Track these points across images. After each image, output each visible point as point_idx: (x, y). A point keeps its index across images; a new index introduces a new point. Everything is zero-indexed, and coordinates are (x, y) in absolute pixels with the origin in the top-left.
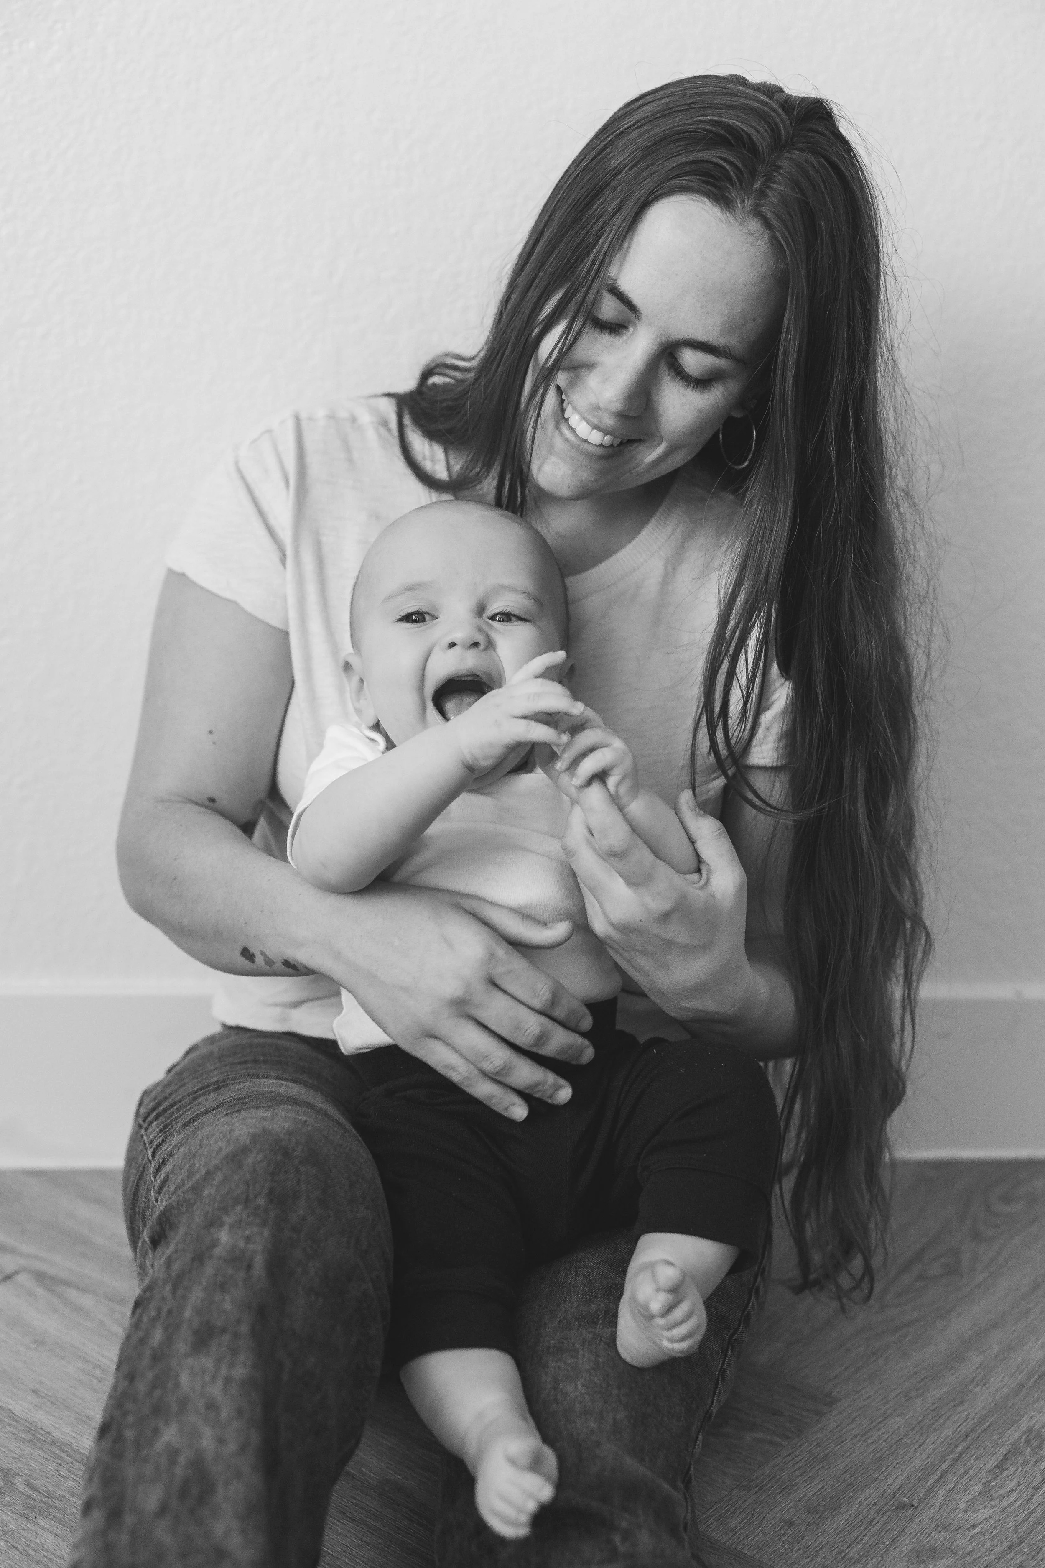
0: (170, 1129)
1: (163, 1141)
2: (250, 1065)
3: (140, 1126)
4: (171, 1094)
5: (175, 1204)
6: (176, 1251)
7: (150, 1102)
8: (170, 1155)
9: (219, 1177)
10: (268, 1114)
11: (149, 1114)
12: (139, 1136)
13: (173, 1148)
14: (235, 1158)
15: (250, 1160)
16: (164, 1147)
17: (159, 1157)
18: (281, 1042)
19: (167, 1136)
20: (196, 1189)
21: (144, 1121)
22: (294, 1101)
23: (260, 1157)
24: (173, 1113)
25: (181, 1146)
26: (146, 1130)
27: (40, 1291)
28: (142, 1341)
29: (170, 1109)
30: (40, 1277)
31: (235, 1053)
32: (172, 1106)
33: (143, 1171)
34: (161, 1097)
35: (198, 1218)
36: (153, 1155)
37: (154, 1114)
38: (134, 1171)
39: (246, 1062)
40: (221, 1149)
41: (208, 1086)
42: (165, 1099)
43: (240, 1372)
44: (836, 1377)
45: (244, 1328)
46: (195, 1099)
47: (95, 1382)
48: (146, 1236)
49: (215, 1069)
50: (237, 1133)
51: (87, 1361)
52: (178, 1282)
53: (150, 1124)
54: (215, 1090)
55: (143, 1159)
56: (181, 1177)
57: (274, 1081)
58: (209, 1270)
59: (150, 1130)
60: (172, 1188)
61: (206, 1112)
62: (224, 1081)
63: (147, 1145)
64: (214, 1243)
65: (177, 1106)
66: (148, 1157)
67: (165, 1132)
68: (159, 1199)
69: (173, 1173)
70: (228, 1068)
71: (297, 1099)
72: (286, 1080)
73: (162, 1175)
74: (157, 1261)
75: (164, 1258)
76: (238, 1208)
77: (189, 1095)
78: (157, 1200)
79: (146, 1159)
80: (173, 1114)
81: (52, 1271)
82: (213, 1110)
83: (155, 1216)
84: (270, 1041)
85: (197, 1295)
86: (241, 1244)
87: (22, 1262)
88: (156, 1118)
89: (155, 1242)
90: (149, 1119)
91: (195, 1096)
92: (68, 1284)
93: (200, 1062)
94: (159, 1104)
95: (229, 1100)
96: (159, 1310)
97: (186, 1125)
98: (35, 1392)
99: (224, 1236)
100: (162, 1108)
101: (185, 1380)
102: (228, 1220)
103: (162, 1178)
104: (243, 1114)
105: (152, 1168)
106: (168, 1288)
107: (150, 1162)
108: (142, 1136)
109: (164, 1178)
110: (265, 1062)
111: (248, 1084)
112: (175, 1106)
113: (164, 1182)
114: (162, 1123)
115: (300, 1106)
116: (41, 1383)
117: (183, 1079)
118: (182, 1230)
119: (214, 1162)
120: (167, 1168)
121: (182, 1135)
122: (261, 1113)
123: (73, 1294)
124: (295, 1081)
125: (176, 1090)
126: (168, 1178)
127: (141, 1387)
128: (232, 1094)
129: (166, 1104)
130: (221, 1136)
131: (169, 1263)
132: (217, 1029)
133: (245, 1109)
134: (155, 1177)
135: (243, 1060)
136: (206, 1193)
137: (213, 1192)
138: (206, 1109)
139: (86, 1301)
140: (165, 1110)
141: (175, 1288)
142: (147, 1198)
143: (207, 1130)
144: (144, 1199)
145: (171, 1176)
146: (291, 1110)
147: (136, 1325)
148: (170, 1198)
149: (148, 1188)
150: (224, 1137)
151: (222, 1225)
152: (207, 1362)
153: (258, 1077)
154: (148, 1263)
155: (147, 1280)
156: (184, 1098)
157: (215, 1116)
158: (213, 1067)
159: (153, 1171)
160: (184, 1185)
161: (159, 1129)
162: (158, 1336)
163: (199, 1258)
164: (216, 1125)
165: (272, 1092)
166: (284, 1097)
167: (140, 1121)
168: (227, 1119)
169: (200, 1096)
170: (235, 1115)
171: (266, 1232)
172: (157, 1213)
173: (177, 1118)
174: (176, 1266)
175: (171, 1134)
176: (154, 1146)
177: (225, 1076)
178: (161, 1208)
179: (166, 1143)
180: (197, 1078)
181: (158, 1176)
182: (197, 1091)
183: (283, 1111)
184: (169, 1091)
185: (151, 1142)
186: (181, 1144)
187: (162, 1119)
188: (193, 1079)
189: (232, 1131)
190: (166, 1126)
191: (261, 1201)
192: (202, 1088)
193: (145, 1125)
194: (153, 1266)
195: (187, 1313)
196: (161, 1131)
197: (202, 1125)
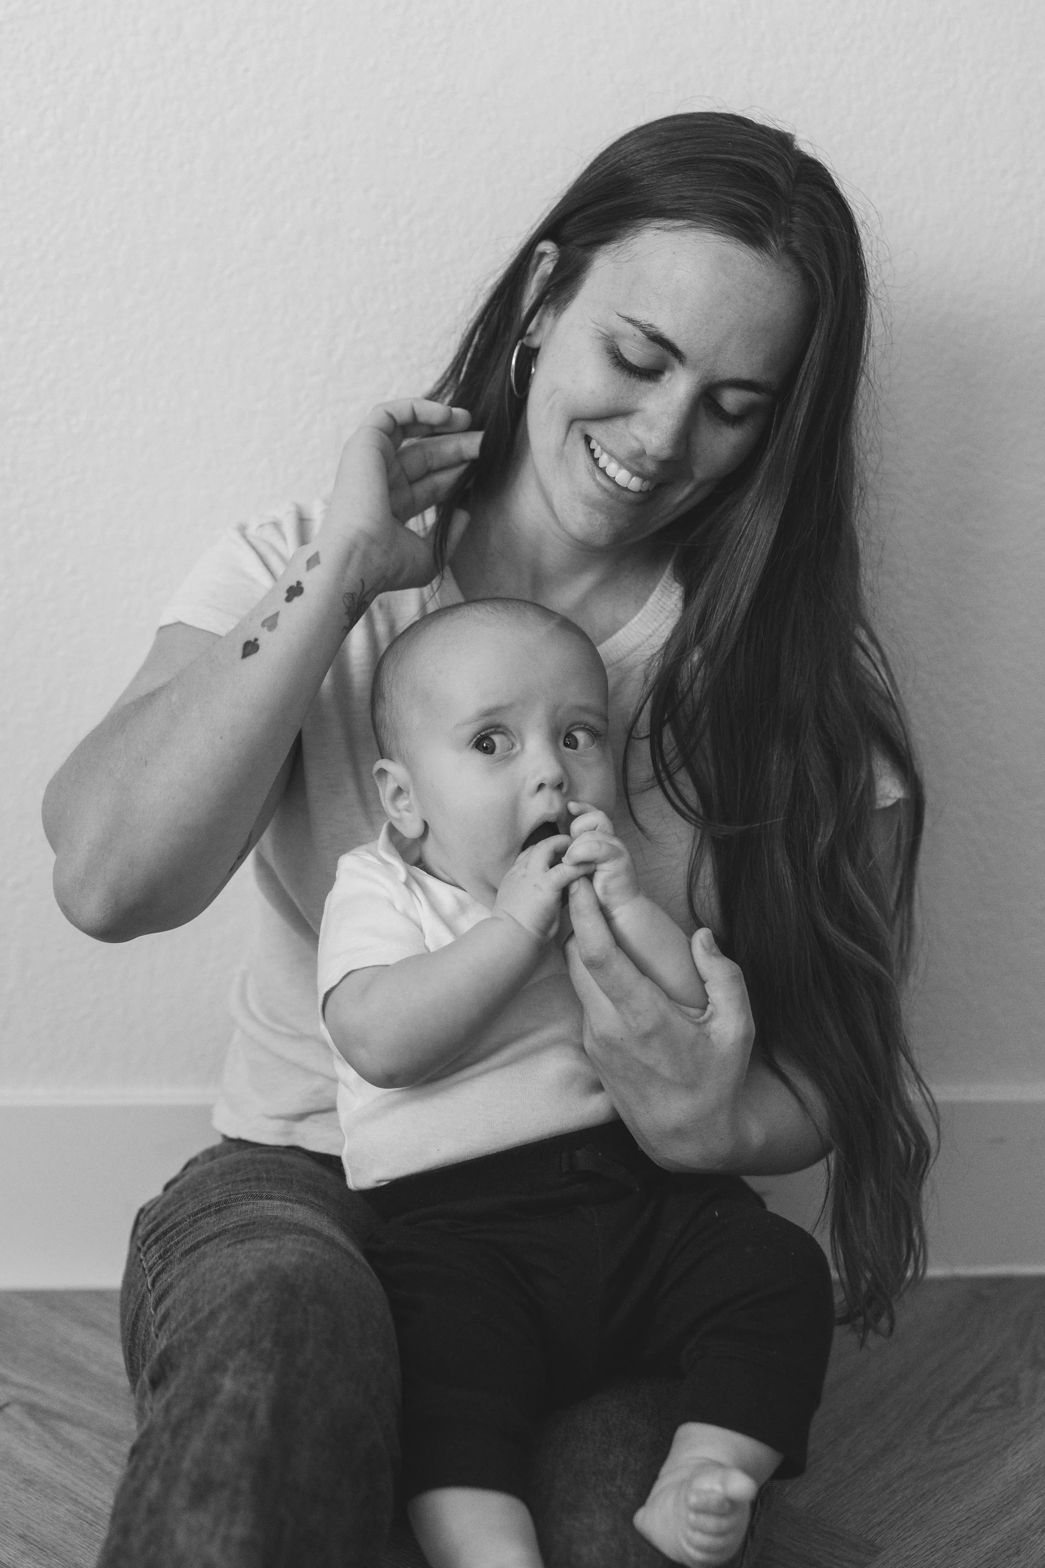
0: (169, 1256)
1: (163, 1270)
2: (253, 1184)
3: (139, 1249)
4: (170, 1215)
5: (176, 1344)
6: (176, 1395)
7: (149, 1223)
8: (171, 1286)
9: (223, 1318)
10: (273, 1246)
11: (148, 1235)
12: (138, 1260)
13: (174, 1279)
14: (240, 1299)
15: (255, 1299)
16: (164, 1276)
17: (160, 1286)
18: (286, 1158)
19: (167, 1264)
20: (200, 1329)
21: (143, 1243)
22: (301, 1229)
23: (266, 1296)
24: (173, 1237)
25: (182, 1278)
26: (145, 1254)
27: (31, 1425)
28: (138, 1493)
29: (169, 1232)
30: (32, 1410)
31: (238, 1170)
32: (172, 1228)
33: (143, 1300)
34: (160, 1219)
35: (201, 1361)
36: (153, 1285)
37: (153, 1237)
38: (132, 1298)
39: (248, 1180)
40: (225, 1286)
41: (209, 1207)
42: (165, 1220)
43: (239, 1531)
44: (879, 1524)
45: (245, 1485)
46: (195, 1221)
47: (86, 1526)
48: (145, 1376)
49: (216, 1188)
50: (241, 1269)
51: (76, 1502)
52: (177, 1429)
53: (149, 1248)
54: (217, 1212)
55: (142, 1286)
56: (183, 1314)
57: (278, 1203)
58: (211, 1418)
59: (149, 1255)
60: (173, 1326)
61: (208, 1240)
62: (226, 1202)
63: (146, 1272)
64: (217, 1390)
65: (178, 1229)
66: (147, 1286)
67: (165, 1259)
68: (160, 1336)
69: (174, 1308)
70: (229, 1186)
71: (304, 1226)
72: (290, 1201)
73: (162, 1309)
74: (156, 1404)
75: (163, 1401)
76: (242, 1353)
77: (189, 1216)
78: (157, 1336)
79: (145, 1287)
80: (172, 1239)
81: (44, 1403)
82: (216, 1237)
83: (155, 1356)
84: (273, 1156)
85: (197, 1445)
86: (244, 1391)
87: (13, 1392)
88: (156, 1241)
89: (156, 1383)
90: (148, 1242)
91: (196, 1217)
92: (60, 1417)
93: (200, 1179)
94: (158, 1226)
95: (231, 1226)
96: (156, 1459)
97: (187, 1253)
98: (23, 1537)
99: (228, 1384)
100: (161, 1230)
101: (181, 1538)
102: (232, 1365)
103: (162, 1311)
104: (248, 1245)
105: (151, 1299)
106: (166, 1437)
107: (150, 1291)
108: (141, 1261)
109: (164, 1313)
110: (268, 1180)
111: (251, 1206)
112: (175, 1228)
113: (165, 1317)
114: (161, 1247)
115: (306, 1234)
116: (28, 1527)
117: (182, 1199)
118: (183, 1373)
119: (219, 1300)
120: (168, 1302)
121: (183, 1265)
122: (266, 1245)
123: (65, 1429)
124: (299, 1202)
125: (176, 1211)
126: (169, 1314)
127: (136, 1541)
128: (235, 1219)
129: (166, 1226)
130: (225, 1270)
131: (167, 1408)
132: (217, 1141)
133: (249, 1239)
134: (155, 1310)
135: (245, 1178)
136: (210, 1333)
137: (217, 1332)
138: (208, 1236)
139: (79, 1436)
140: (165, 1233)
141: (174, 1435)
142: (148, 1333)
143: (208, 1262)
144: (144, 1332)
145: (172, 1312)
146: (298, 1240)
147: (132, 1474)
148: (171, 1337)
149: (148, 1321)
150: (228, 1272)
151: (225, 1370)
152: (204, 1519)
153: (261, 1198)
154: (147, 1405)
155: (145, 1426)
156: (184, 1220)
157: (218, 1245)
158: (214, 1185)
159: (153, 1303)
160: (186, 1323)
161: (159, 1254)
162: (154, 1486)
163: (201, 1405)
164: (219, 1257)
165: (276, 1218)
166: (290, 1224)
167: (139, 1243)
168: (230, 1250)
169: (201, 1218)
170: (239, 1246)
171: (271, 1377)
172: (158, 1352)
173: (177, 1243)
174: (176, 1412)
175: (171, 1262)
176: (154, 1274)
177: (227, 1196)
178: (162, 1347)
179: (166, 1273)
180: (197, 1197)
181: (158, 1310)
182: (197, 1213)
183: (290, 1242)
184: (167, 1212)
185: (150, 1269)
186: (182, 1275)
187: (161, 1243)
188: (193, 1199)
189: (236, 1265)
190: (166, 1252)
191: (267, 1344)
192: (203, 1210)
193: (144, 1249)
194: (151, 1409)
195: (186, 1464)
196: (160, 1257)
197: (204, 1256)
